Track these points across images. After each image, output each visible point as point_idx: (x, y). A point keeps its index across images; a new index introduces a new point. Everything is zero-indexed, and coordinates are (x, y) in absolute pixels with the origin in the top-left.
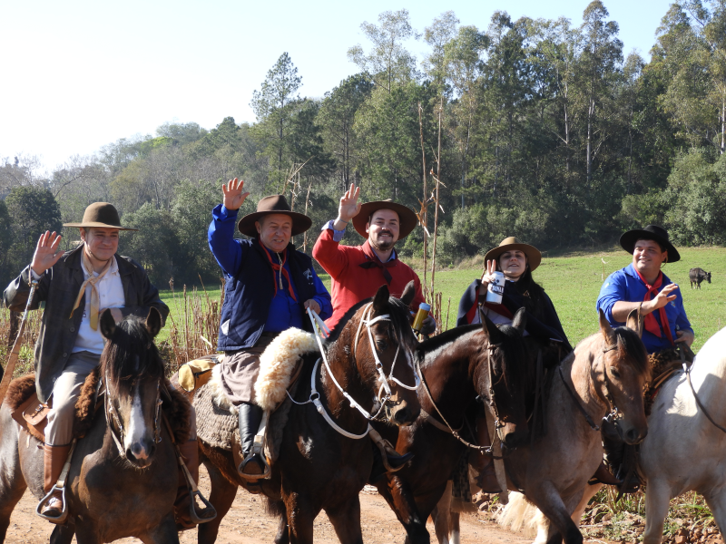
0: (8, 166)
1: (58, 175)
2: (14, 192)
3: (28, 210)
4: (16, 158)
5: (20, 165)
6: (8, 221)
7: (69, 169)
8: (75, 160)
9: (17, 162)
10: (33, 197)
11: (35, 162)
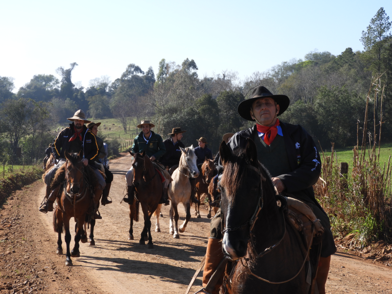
0: (219, 79)
1: (247, 84)
2: (222, 94)
3: (229, 105)
4: (224, 75)
5: (226, 78)
6: (218, 111)
7: (254, 80)
8: (257, 75)
9: (224, 76)
10: (233, 97)
11: (234, 76)
